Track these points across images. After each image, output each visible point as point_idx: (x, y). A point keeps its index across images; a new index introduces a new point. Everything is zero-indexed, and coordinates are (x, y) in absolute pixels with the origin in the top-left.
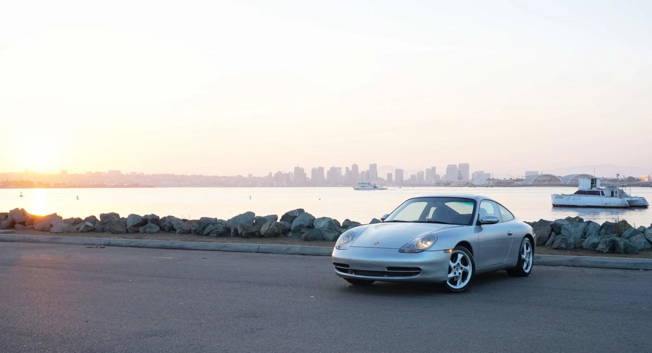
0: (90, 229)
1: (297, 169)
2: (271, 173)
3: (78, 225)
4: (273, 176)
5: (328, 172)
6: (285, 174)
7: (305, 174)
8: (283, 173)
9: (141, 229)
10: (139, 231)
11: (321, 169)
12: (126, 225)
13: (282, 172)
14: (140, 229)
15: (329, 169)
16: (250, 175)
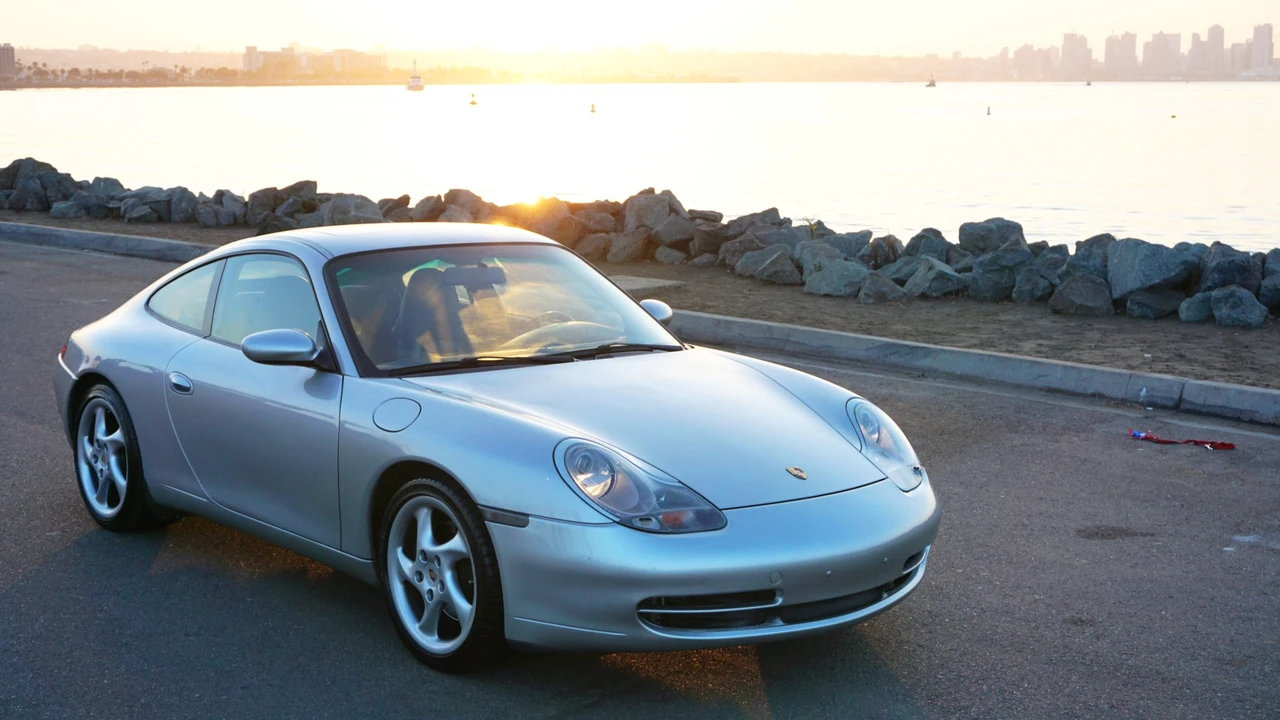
0: (951, 287)
1: (1070, 39)
2: (1006, 49)
3: (893, 267)
4: (1011, 55)
5: (1147, 46)
6: (1040, 50)
7: (1090, 52)
8: (1035, 49)
9: (1185, 307)
10: (1175, 313)
11: (1129, 39)
12: (1109, 285)
13: (1032, 47)
14: (1184, 305)
15: (1150, 39)
16: (957, 54)
